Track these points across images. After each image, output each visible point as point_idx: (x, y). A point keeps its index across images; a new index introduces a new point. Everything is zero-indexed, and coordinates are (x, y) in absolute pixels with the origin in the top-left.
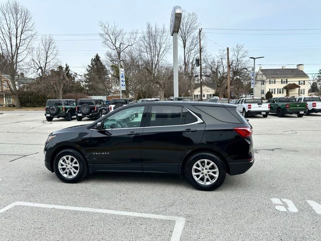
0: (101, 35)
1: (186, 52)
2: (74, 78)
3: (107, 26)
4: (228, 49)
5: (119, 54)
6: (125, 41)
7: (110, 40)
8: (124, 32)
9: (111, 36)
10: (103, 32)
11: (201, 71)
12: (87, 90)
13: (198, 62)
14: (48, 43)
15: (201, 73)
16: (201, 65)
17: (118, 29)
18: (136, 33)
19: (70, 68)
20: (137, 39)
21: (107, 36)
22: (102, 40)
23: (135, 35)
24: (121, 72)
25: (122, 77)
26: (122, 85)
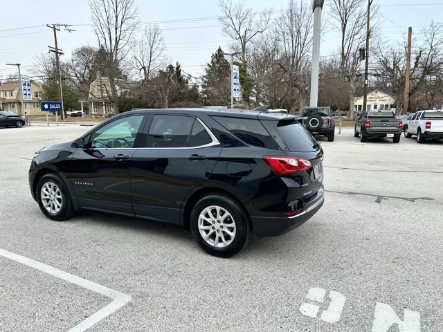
0: (220, 19)
1: (345, 38)
2: (187, 82)
3: (229, 5)
4: (410, 29)
5: (244, 44)
6: (254, 27)
7: (233, 26)
8: (253, 12)
9: (234, 20)
10: (224, 15)
11: (367, 67)
12: (205, 98)
13: (363, 53)
14: (153, 35)
15: (366, 70)
16: (367, 57)
17: (244, 10)
18: (270, 13)
19: (181, 68)
20: (270, 22)
21: (228, 21)
22: (221, 26)
23: (267, 15)
24: (234, 71)
25: (235, 78)
26: (235, 90)
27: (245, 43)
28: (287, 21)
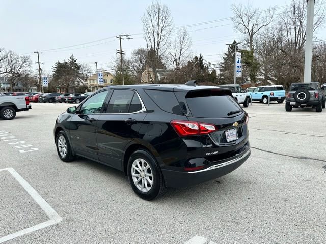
0: (233, 19)
2: (208, 68)
3: (239, 8)
6: (260, 22)
7: (243, 23)
8: (260, 10)
9: (244, 18)
10: (235, 16)
12: (222, 79)
14: (183, 36)
17: (252, 10)
18: (274, 9)
19: (203, 58)
20: (274, 17)
21: (239, 20)
22: (233, 24)
23: (272, 12)
24: (237, 57)
25: (238, 62)
26: (238, 71)
27: (252, 35)
28: (291, 14)
